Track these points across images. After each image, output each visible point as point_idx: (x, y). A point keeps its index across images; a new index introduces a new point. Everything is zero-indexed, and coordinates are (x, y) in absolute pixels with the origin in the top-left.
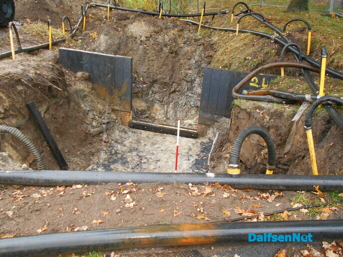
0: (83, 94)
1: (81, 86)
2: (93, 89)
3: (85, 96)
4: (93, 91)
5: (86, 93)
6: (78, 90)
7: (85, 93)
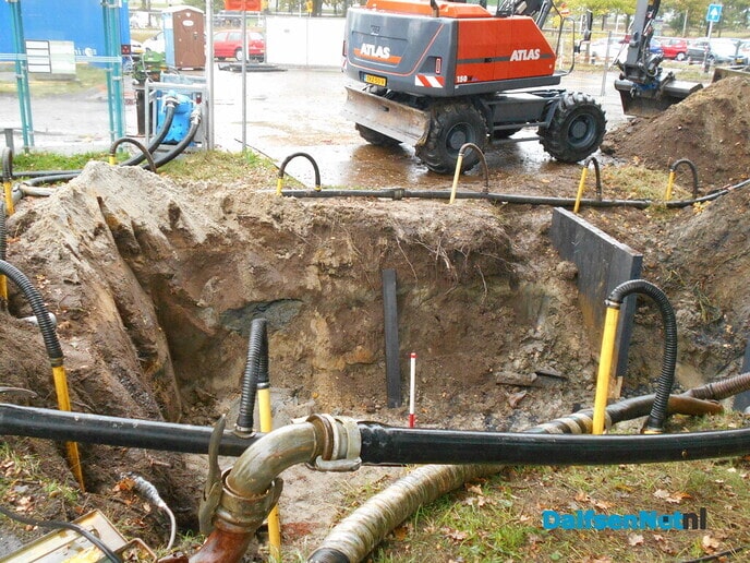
0: (549, 304)
1: (554, 289)
2: (575, 302)
3: (553, 312)
4: (572, 308)
5: (557, 306)
6: (547, 294)
7: (554, 306)
